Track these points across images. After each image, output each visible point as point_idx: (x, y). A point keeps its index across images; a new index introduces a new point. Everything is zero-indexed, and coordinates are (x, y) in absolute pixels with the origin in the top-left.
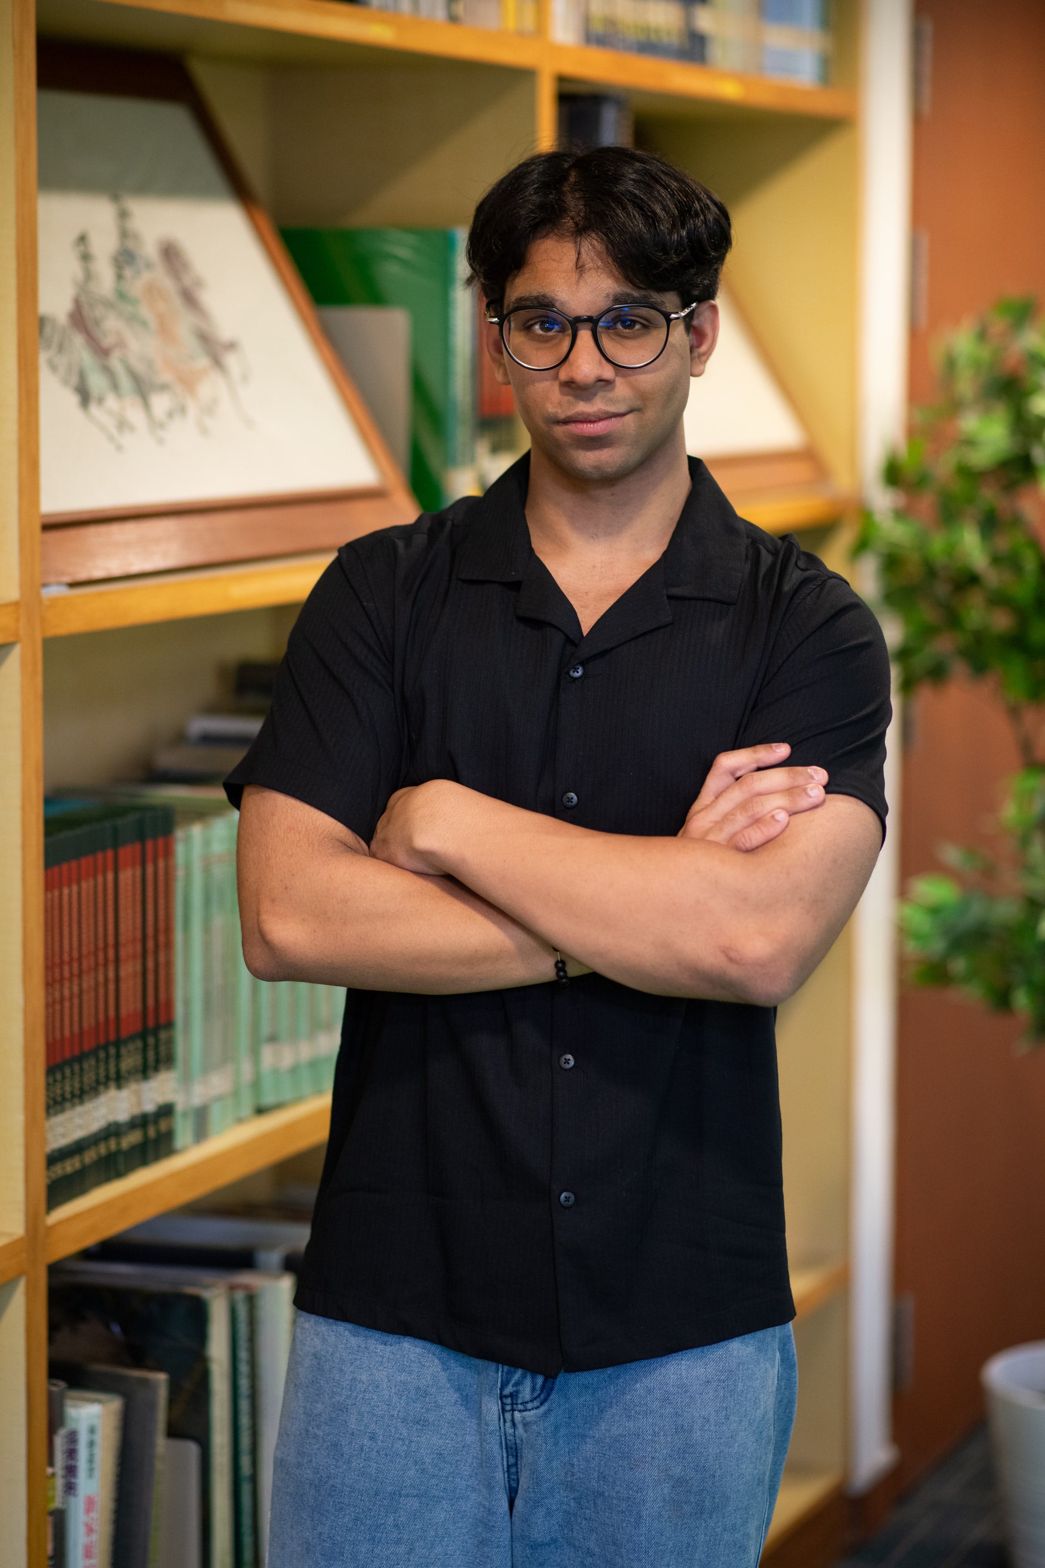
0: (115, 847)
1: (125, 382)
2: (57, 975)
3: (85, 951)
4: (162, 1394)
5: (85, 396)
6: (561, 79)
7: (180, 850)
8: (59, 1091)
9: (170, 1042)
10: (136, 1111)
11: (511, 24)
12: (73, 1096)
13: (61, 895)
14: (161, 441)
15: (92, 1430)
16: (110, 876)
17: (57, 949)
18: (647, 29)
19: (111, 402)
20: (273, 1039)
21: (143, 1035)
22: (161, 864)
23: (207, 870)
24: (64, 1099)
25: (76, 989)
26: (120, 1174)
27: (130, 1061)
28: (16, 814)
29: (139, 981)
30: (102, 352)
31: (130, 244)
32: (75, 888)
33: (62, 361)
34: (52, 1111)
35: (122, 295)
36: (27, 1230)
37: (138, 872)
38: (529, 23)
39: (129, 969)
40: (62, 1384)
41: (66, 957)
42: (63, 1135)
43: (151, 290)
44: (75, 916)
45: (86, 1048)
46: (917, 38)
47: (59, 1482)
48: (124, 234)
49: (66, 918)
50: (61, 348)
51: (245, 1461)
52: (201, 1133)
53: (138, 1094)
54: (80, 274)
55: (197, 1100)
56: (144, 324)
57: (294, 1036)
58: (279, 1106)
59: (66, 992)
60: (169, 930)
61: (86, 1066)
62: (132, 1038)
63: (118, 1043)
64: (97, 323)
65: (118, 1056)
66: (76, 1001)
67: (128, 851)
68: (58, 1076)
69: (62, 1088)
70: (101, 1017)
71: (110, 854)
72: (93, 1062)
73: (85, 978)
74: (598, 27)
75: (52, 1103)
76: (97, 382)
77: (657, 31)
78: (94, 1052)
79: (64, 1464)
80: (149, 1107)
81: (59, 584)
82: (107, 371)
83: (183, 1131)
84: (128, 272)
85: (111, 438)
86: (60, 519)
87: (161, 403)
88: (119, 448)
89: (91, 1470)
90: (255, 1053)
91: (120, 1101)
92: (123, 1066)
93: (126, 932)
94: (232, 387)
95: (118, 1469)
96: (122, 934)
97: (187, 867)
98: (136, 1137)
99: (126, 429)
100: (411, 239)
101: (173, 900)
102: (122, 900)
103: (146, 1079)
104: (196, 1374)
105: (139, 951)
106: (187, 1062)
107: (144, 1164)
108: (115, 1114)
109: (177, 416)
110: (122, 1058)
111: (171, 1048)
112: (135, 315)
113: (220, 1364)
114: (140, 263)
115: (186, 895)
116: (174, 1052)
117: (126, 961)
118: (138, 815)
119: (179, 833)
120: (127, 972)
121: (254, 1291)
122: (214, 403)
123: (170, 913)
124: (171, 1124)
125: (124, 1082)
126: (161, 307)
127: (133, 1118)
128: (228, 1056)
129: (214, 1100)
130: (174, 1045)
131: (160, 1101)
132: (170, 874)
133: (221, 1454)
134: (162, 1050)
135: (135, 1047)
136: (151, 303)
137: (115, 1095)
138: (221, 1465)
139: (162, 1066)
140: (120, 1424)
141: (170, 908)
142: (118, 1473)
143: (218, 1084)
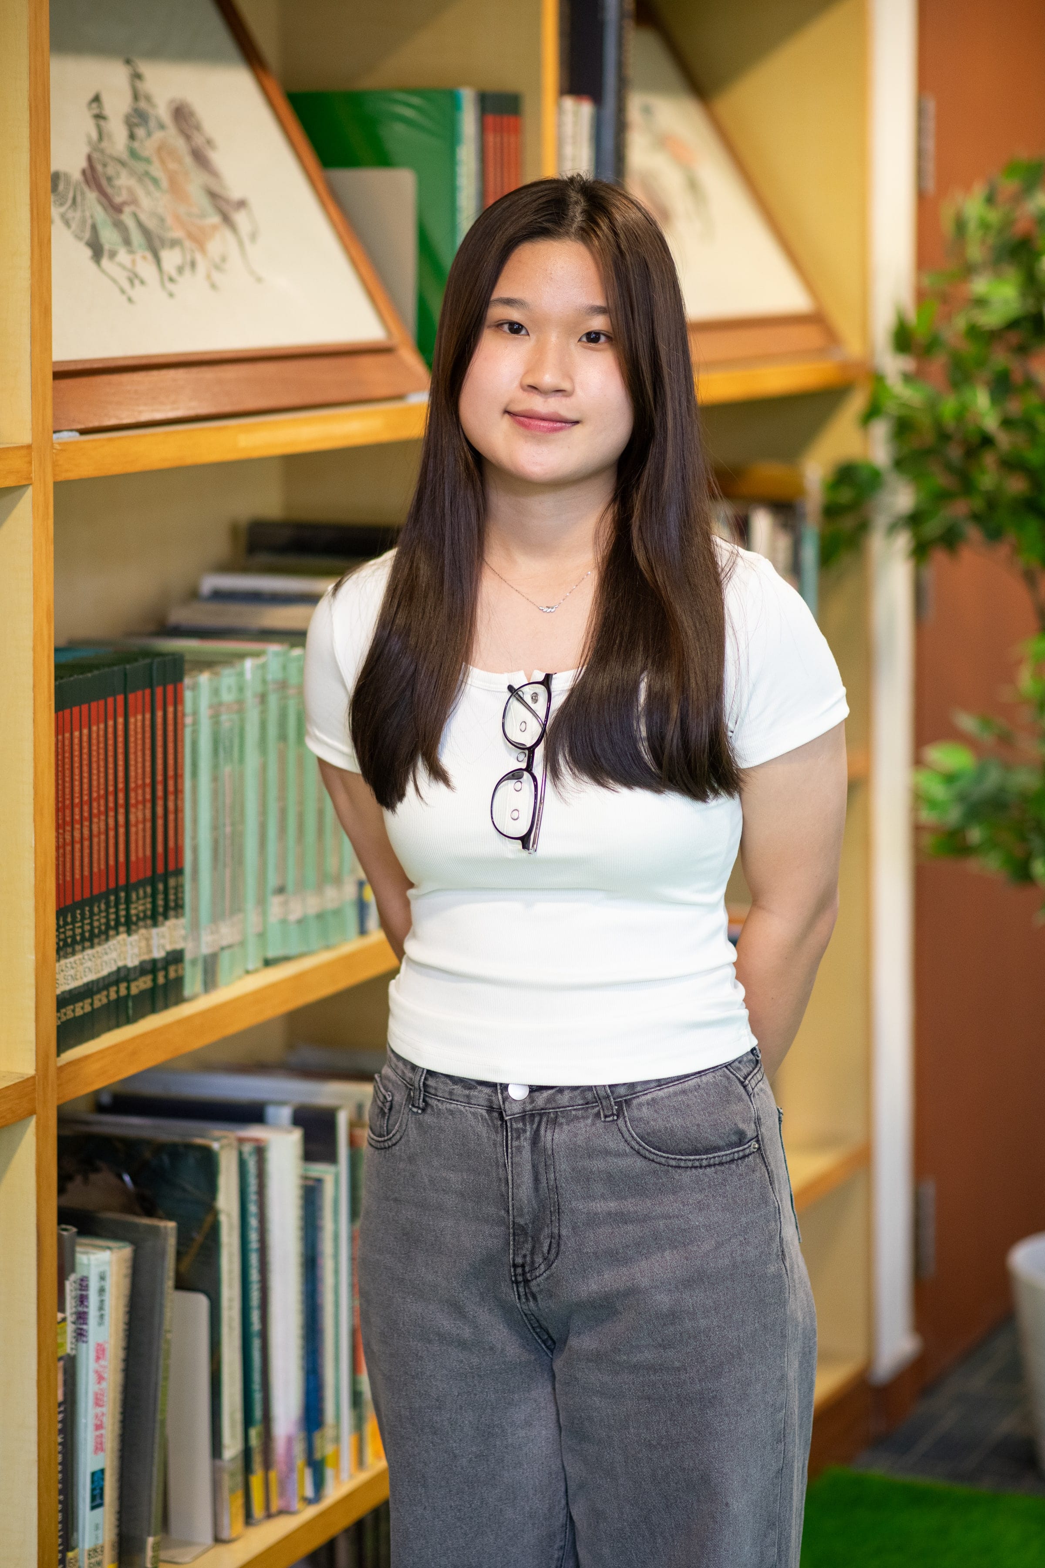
0: (126, 692)
1: (136, 236)
2: (68, 819)
3: (95, 795)
4: (171, 1243)
5: (97, 251)
7: (188, 695)
8: (69, 933)
9: (179, 888)
10: (146, 957)
12: (83, 939)
13: (71, 738)
14: (171, 295)
15: (102, 1278)
16: (120, 720)
17: (67, 791)
19: (123, 256)
20: (281, 890)
21: (153, 881)
22: (170, 709)
23: (215, 719)
24: (74, 942)
25: (86, 832)
26: (129, 1020)
27: (139, 906)
28: (28, 656)
29: (148, 825)
31: (143, 104)
32: (85, 731)
33: (75, 216)
34: (62, 953)
35: (133, 154)
36: (37, 1070)
37: (148, 716)
39: (138, 814)
40: (74, 1230)
41: (77, 801)
42: (74, 978)
43: (163, 149)
44: (85, 757)
45: (96, 892)
47: (70, 1328)
48: (136, 97)
49: (76, 759)
50: (74, 204)
51: (255, 1316)
52: (210, 982)
53: (148, 940)
54: (94, 135)
55: (205, 950)
57: (301, 885)
58: (286, 959)
59: (77, 835)
60: (178, 776)
61: (96, 910)
62: (142, 883)
63: (128, 889)
64: (109, 179)
65: (128, 901)
66: (86, 843)
67: (137, 698)
68: (69, 919)
69: (73, 930)
70: (112, 862)
71: (120, 699)
72: (103, 906)
73: (95, 820)
75: (61, 944)
76: (109, 236)
78: (105, 895)
79: (74, 1310)
80: (158, 953)
81: (71, 430)
82: (119, 225)
83: (193, 981)
84: (140, 132)
85: (123, 291)
86: (72, 367)
87: (171, 258)
88: (130, 300)
89: (102, 1316)
90: (262, 902)
91: (129, 947)
92: (133, 912)
93: (136, 777)
94: (241, 243)
95: (127, 1317)
96: (132, 779)
97: (195, 713)
98: (145, 983)
99: (137, 282)
100: (415, 100)
101: (183, 747)
102: (132, 745)
103: (155, 924)
104: (206, 1225)
105: (148, 796)
106: (196, 909)
107: (154, 1010)
108: (125, 959)
109: (187, 271)
110: (132, 903)
111: (180, 895)
112: (147, 173)
113: (229, 1216)
114: (152, 124)
115: (195, 744)
116: (183, 899)
117: (136, 806)
118: (147, 661)
119: (187, 681)
120: (137, 817)
121: (263, 1144)
122: (224, 259)
123: (179, 761)
124: (180, 972)
125: (133, 927)
126: (172, 166)
127: (142, 963)
128: (237, 908)
129: (223, 949)
130: (183, 892)
131: (169, 948)
132: (179, 721)
133: (230, 1308)
134: (172, 897)
135: (145, 892)
136: (163, 162)
137: (124, 940)
138: (231, 1319)
139: (172, 913)
140: (129, 1271)
141: (179, 756)
142: (127, 1321)
143: (227, 933)
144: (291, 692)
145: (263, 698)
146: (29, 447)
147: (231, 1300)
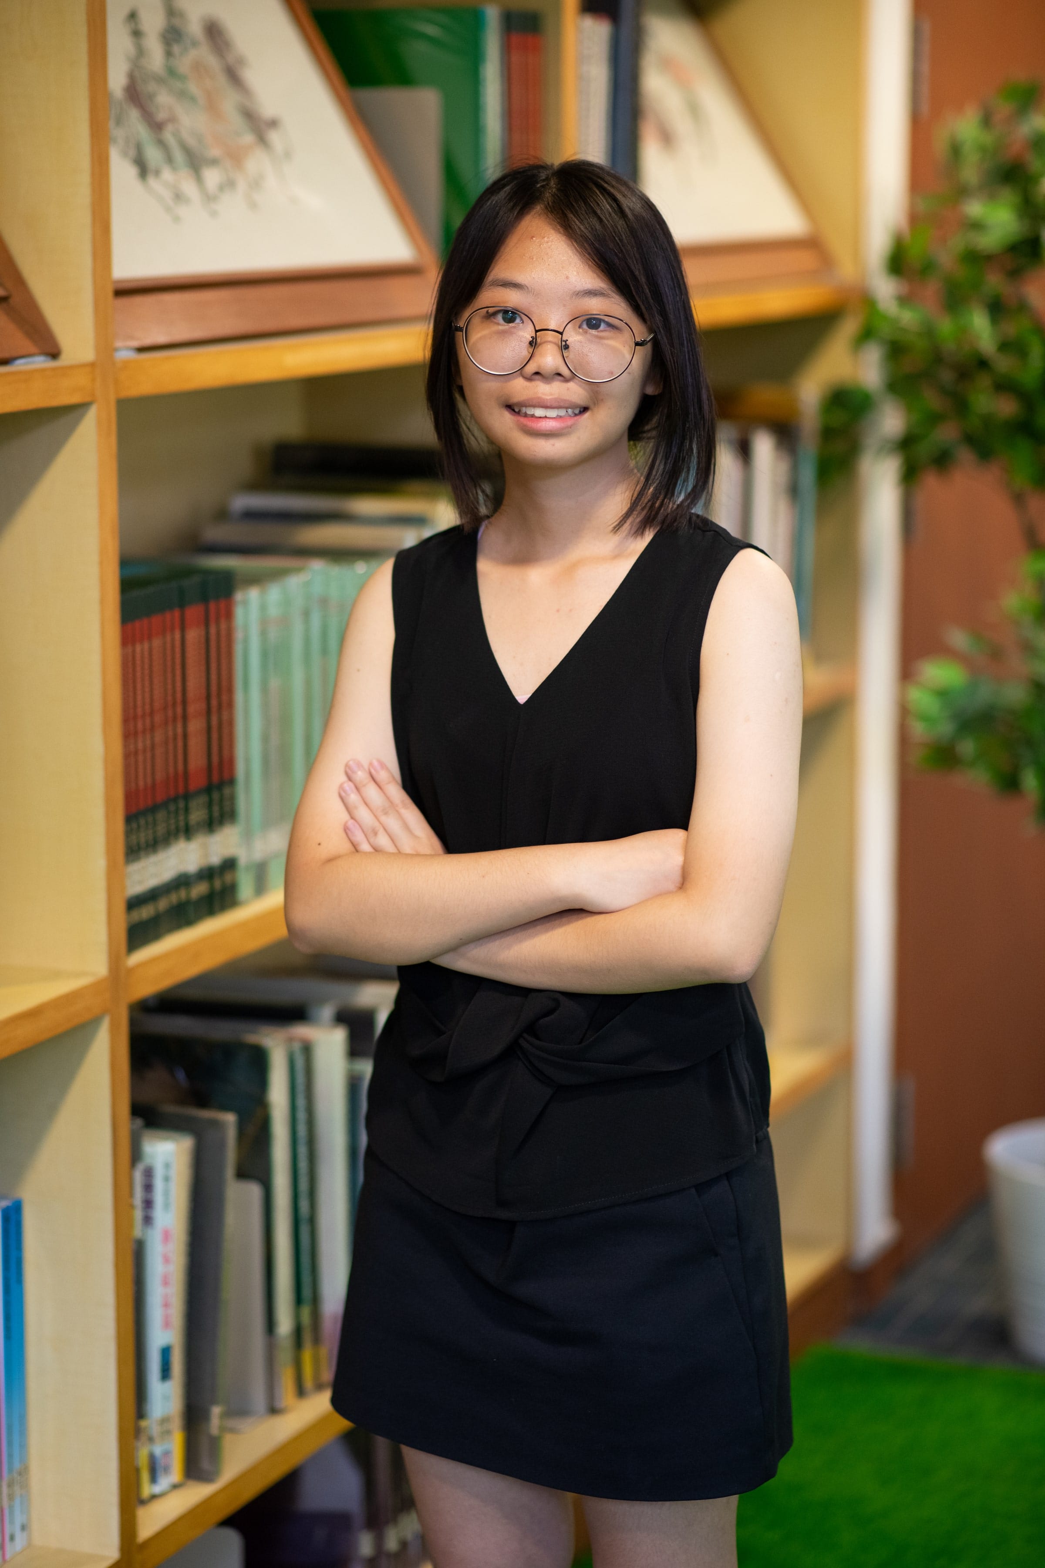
0: (182, 606)
1: (179, 156)
2: (132, 728)
3: (156, 706)
4: (232, 1135)
5: (143, 169)
7: (239, 611)
8: (134, 840)
9: (232, 798)
10: (204, 863)
12: (148, 844)
13: (134, 652)
14: (214, 214)
15: (168, 1167)
16: (177, 635)
17: (132, 703)
19: (167, 175)
21: (209, 790)
22: (223, 626)
23: (263, 633)
24: (141, 847)
25: (148, 742)
27: (197, 815)
28: (95, 570)
29: (204, 738)
30: (156, 126)
31: (176, 22)
32: (146, 645)
33: (120, 134)
34: (130, 858)
35: (172, 72)
36: (110, 971)
37: (203, 632)
39: (196, 726)
40: (143, 1124)
42: (141, 882)
43: (198, 67)
44: (147, 672)
45: (158, 799)
47: (139, 1214)
48: (171, 11)
49: (139, 674)
50: (119, 122)
51: (304, 1202)
52: (261, 888)
53: (204, 846)
54: (132, 50)
55: (258, 855)
56: (193, 99)
59: (140, 745)
60: (229, 690)
61: (158, 817)
62: (198, 793)
63: (187, 797)
64: (151, 97)
65: (187, 810)
66: (149, 755)
67: (194, 612)
68: (135, 825)
69: (139, 837)
70: (171, 770)
71: (177, 613)
72: (164, 814)
73: (156, 732)
75: (129, 850)
76: (153, 154)
78: (166, 805)
80: (215, 860)
81: (128, 348)
82: (161, 143)
83: (245, 886)
84: (176, 49)
85: (168, 209)
86: (128, 285)
87: (212, 177)
88: (177, 219)
89: (167, 1205)
91: (187, 854)
92: (191, 819)
93: (193, 690)
94: (275, 162)
95: (192, 1204)
96: (189, 693)
97: (246, 629)
98: (203, 888)
99: (182, 200)
100: (440, 19)
101: (234, 661)
102: (189, 658)
103: (211, 832)
104: (257, 1120)
105: (204, 708)
106: (248, 817)
107: (211, 913)
108: (185, 865)
109: (228, 190)
110: (190, 811)
111: (234, 804)
112: (184, 91)
113: (280, 1110)
114: (187, 41)
115: (246, 657)
116: (236, 807)
117: (193, 719)
118: (201, 577)
119: (239, 596)
120: (194, 729)
121: (310, 1043)
122: (261, 178)
123: (231, 674)
124: (234, 878)
125: (192, 834)
126: (208, 84)
127: (200, 869)
128: (283, 816)
129: (274, 856)
130: (236, 801)
131: (224, 855)
132: (230, 635)
133: (283, 1196)
134: (226, 805)
135: (202, 801)
136: (199, 80)
137: (183, 847)
139: (226, 820)
140: (192, 1163)
141: (231, 669)
142: (192, 1208)
143: (277, 841)
144: (334, 606)
145: (306, 615)
146: (92, 365)
147: (282, 1185)
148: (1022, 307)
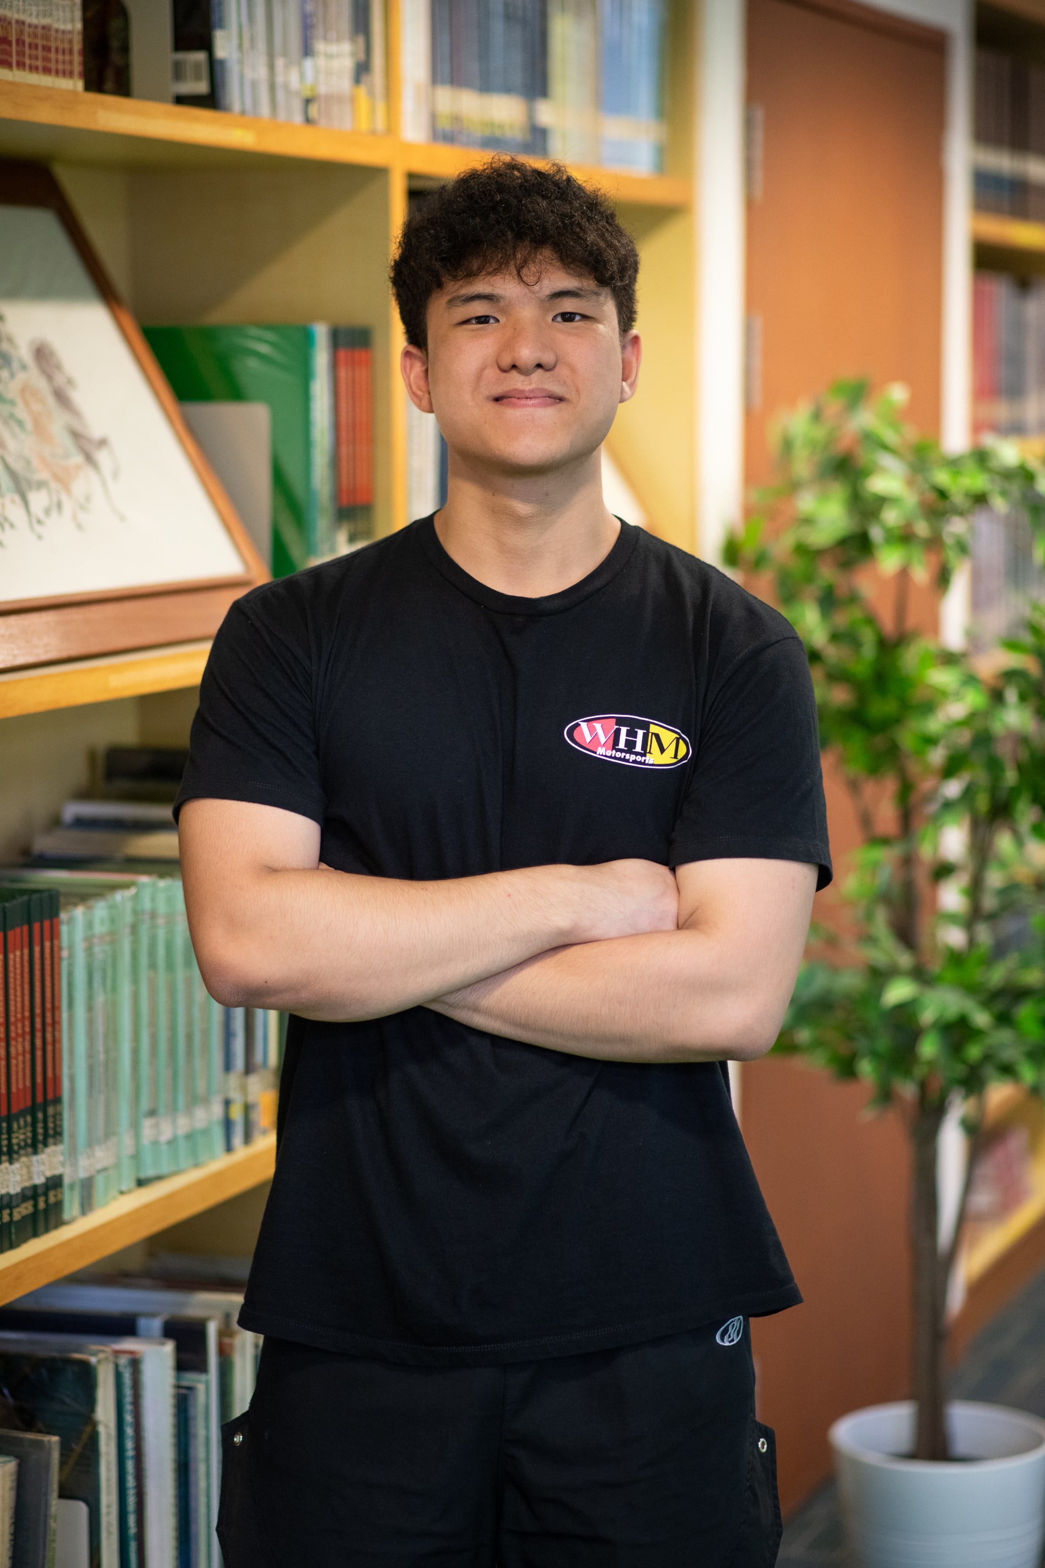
0: (5, 929)
1: (4, 482)
4: (56, 1455)
6: (411, 176)
7: (64, 929)
9: (58, 1116)
10: (27, 1184)
11: (364, 125)
14: (40, 537)
18: (491, 125)
20: (152, 1113)
21: (33, 1111)
22: (47, 944)
23: (89, 949)
26: (12, 1246)
27: (20, 1136)
29: (28, 1056)
37: (26, 951)
38: (380, 124)
39: (19, 1047)
43: (27, 391)
46: (748, 124)
51: (132, 1520)
52: (86, 1206)
53: (28, 1167)
55: (82, 1174)
57: (172, 1107)
58: (159, 1178)
60: (55, 1009)
62: (22, 1113)
63: (9, 1119)
65: (10, 1131)
67: (16, 934)
74: (444, 124)
77: (501, 126)
80: (39, 1180)
83: (71, 1205)
87: (38, 500)
88: (2, 545)
90: (135, 1126)
91: (12, 1175)
92: (15, 1141)
93: (16, 1012)
94: (104, 484)
95: (13, 1527)
96: (12, 1013)
97: (71, 947)
98: (26, 1208)
99: (7, 526)
100: (270, 336)
101: (60, 980)
102: (11, 980)
103: (35, 1152)
104: (85, 1437)
105: (27, 1029)
106: (73, 1136)
107: (35, 1234)
108: (7, 1187)
109: (54, 513)
110: (14, 1132)
111: (58, 1122)
112: (12, 416)
113: (107, 1427)
114: (15, 365)
115: (70, 974)
116: (61, 1126)
117: (16, 1040)
118: (25, 898)
119: (63, 916)
120: (17, 1050)
121: (137, 1357)
122: (88, 499)
123: (56, 993)
124: (59, 1196)
125: (15, 1156)
126: (36, 407)
127: (24, 1189)
128: (110, 1132)
129: (99, 1172)
130: (61, 1120)
131: (49, 1174)
132: (56, 954)
133: (108, 1514)
134: (51, 1125)
135: (25, 1122)
136: (26, 404)
137: (6, 1168)
138: (109, 1523)
139: (51, 1140)
140: (14, 1484)
141: (56, 988)
142: (12, 1531)
143: (102, 1156)
144: (161, 921)
145: (134, 929)
147: (109, 1506)
148: (853, 599)
